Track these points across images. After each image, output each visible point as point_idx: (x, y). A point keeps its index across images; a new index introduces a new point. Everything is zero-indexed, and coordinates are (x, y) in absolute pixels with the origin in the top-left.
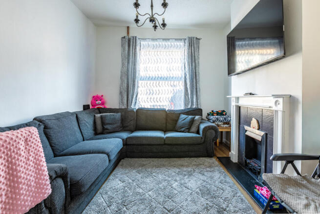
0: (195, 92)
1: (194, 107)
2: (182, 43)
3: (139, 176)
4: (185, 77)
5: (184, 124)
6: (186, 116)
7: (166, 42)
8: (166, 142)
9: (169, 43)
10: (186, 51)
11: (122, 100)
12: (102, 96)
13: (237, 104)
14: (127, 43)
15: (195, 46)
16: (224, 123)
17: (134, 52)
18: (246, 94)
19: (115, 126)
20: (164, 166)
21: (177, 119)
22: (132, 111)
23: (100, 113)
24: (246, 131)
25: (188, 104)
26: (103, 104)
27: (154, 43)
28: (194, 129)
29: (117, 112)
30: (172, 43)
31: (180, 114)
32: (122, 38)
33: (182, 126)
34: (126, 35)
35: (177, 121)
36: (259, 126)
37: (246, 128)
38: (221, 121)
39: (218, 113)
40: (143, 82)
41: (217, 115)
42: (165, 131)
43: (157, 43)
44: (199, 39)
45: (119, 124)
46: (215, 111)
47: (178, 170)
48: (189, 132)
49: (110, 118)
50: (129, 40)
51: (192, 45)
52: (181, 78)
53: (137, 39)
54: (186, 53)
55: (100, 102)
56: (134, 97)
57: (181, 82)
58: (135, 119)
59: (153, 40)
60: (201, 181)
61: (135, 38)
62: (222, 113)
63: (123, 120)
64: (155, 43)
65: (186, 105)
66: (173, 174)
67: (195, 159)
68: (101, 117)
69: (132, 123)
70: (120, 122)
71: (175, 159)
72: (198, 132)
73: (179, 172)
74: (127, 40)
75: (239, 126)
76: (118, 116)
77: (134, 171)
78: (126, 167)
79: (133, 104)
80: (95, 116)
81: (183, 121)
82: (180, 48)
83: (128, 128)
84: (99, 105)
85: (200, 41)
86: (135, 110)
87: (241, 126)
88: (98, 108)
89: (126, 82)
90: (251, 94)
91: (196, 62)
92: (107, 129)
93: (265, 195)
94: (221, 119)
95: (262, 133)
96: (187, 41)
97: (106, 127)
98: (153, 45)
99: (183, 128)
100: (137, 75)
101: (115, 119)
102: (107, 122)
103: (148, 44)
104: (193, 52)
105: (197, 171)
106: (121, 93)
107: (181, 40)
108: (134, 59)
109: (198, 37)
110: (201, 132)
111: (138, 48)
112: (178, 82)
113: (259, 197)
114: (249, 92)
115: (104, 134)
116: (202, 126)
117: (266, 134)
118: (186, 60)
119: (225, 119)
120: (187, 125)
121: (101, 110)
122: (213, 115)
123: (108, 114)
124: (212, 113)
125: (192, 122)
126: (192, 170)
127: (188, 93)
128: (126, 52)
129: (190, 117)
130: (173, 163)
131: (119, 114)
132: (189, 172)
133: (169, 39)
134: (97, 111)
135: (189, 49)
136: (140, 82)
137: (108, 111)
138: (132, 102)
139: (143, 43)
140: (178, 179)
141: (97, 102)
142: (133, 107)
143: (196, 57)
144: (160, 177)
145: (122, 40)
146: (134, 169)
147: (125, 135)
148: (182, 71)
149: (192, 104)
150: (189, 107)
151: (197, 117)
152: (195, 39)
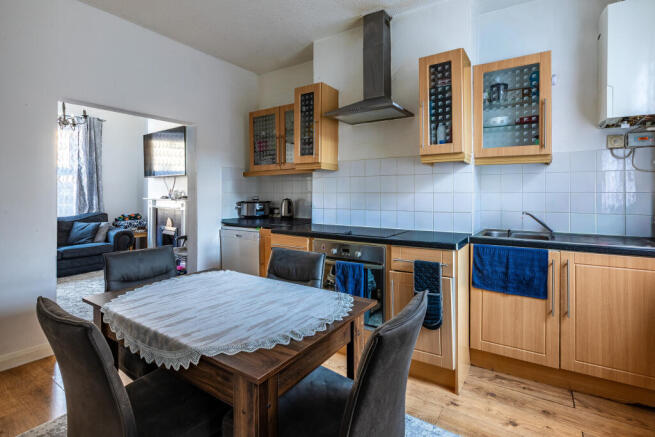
0: (95, 192)
1: (94, 211)
4: (79, 171)
5: (82, 233)
6: (85, 224)
8: (65, 256)
10: (81, 134)
13: (154, 206)
15: (97, 130)
16: (139, 229)
18: (162, 198)
24: (163, 230)
25: (84, 208)
28: (100, 237)
31: (73, 222)
33: (80, 237)
35: (69, 231)
37: (163, 227)
38: (136, 226)
39: (130, 218)
44: (102, 121)
46: (126, 215)
48: (93, 242)
51: (92, 128)
52: (71, 172)
54: (81, 138)
57: (71, 177)
62: (135, 217)
65: (80, 209)
72: (106, 240)
75: (156, 228)
81: (82, 231)
85: (104, 123)
87: (158, 227)
91: (98, 151)
94: (135, 224)
95: (174, 229)
104: (93, 137)
109: (100, 119)
110: (112, 239)
112: (66, 177)
116: (113, 234)
119: (140, 223)
120: (89, 235)
122: (123, 220)
124: (124, 218)
125: (96, 230)
127: (84, 194)
129: (93, 224)
148: (74, 161)
149: (91, 207)
150: (86, 212)
151: (103, 224)
152: (96, 121)
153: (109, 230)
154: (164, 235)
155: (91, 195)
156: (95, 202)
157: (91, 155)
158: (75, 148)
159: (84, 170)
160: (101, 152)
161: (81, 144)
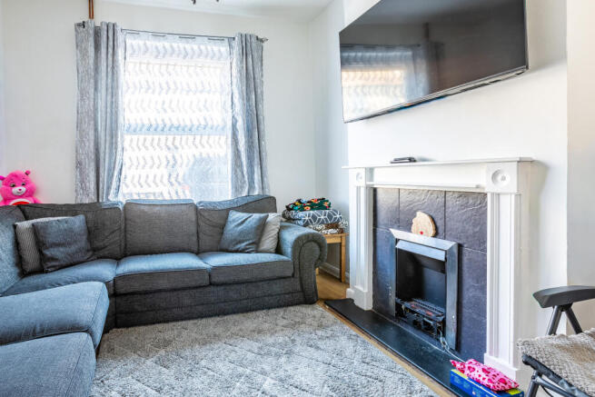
0: (257, 160)
1: (256, 193)
2: (224, 48)
3: (168, 375)
4: (234, 126)
5: (241, 232)
6: (245, 215)
7: (188, 43)
8: (215, 279)
9: (195, 47)
10: (234, 65)
11: (82, 182)
12: (27, 173)
13: (371, 183)
14: (92, 39)
15: (255, 55)
16: (329, 226)
17: (110, 62)
18: (397, 161)
19: (73, 248)
20: (217, 337)
21: (222, 222)
22: (114, 208)
23: (27, 218)
24: (397, 241)
25: (242, 187)
26: (30, 193)
27: (158, 44)
28: (268, 242)
29: (75, 214)
30: (203, 47)
31: (228, 210)
32: (79, 25)
33: (239, 239)
34: (86, 18)
35: (223, 227)
36: (436, 228)
37: (397, 233)
38: (323, 223)
39: (313, 205)
40: (135, 137)
41: (312, 209)
42: (198, 253)
43: (167, 45)
44: (262, 41)
45: (83, 242)
46: (304, 200)
47: (255, 346)
48: (257, 251)
49: (61, 230)
50: (97, 32)
51: (249, 52)
52: (223, 129)
53: (118, 29)
54: (235, 71)
55: (24, 189)
56: (116, 173)
57: (223, 138)
58: (123, 227)
59: (156, 35)
60: (323, 365)
61: (112, 28)
62: (320, 204)
63: (92, 232)
64: (161, 44)
65: (237, 189)
66: (250, 356)
67: (281, 312)
68: (34, 229)
69: (116, 237)
70: (85, 237)
71: (236, 317)
72: (278, 250)
73: (261, 348)
74: (92, 32)
75: (375, 232)
76: (78, 224)
77: (149, 362)
78: (124, 355)
79: (112, 191)
80: (15, 227)
81: (240, 227)
82: (219, 59)
83: (106, 252)
84: (21, 197)
85: (265, 44)
86: (121, 207)
87: (380, 230)
88: (19, 205)
89: (92, 138)
90: (411, 160)
91: (259, 91)
92: (53, 259)
93: (486, 382)
94: (322, 217)
95: (448, 244)
96: (236, 44)
97: (48, 253)
98: (157, 48)
99: (240, 242)
100: (121, 120)
101: (71, 230)
102: (50, 240)
103: (145, 44)
104: (251, 68)
105: (298, 340)
106: (79, 164)
107: (221, 39)
108: (113, 80)
109: (260, 37)
110: (288, 249)
111: (120, 52)
112: (217, 137)
113: (466, 386)
114: (408, 156)
115: (47, 272)
116: (290, 236)
117: (460, 246)
118: (234, 86)
119: (330, 217)
120: (251, 236)
121: (27, 209)
122: (302, 209)
123: (51, 219)
124: (300, 205)
125: (262, 226)
126: (287, 339)
127: (242, 163)
128: (92, 61)
129: (256, 216)
130: (235, 329)
131: (81, 217)
132: (282, 346)
133: (193, 37)
134: (18, 213)
135: (242, 62)
136: (127, 138)
137: (48, 213)
138: (109, 188)
139: (132, 41)
140: (267, 368)
141: (15, 190)
142: (112, 198)
143: (258, 81)
144: (224, 368)
145: (76, 30)
146: (147, 357)
147: (107, 270)
148: (227, 112)
149: (251, 187)
150: (245, 194)
151: (272, 216)
152: (254, 40)
153: (282, 228)
154: (400, 252)
155: (251, 165)
156: (257, 177)
157: (248, 99)
158: (228, 89)
159: (240, 125)
160: (262, 92)
161: (235, 81)
